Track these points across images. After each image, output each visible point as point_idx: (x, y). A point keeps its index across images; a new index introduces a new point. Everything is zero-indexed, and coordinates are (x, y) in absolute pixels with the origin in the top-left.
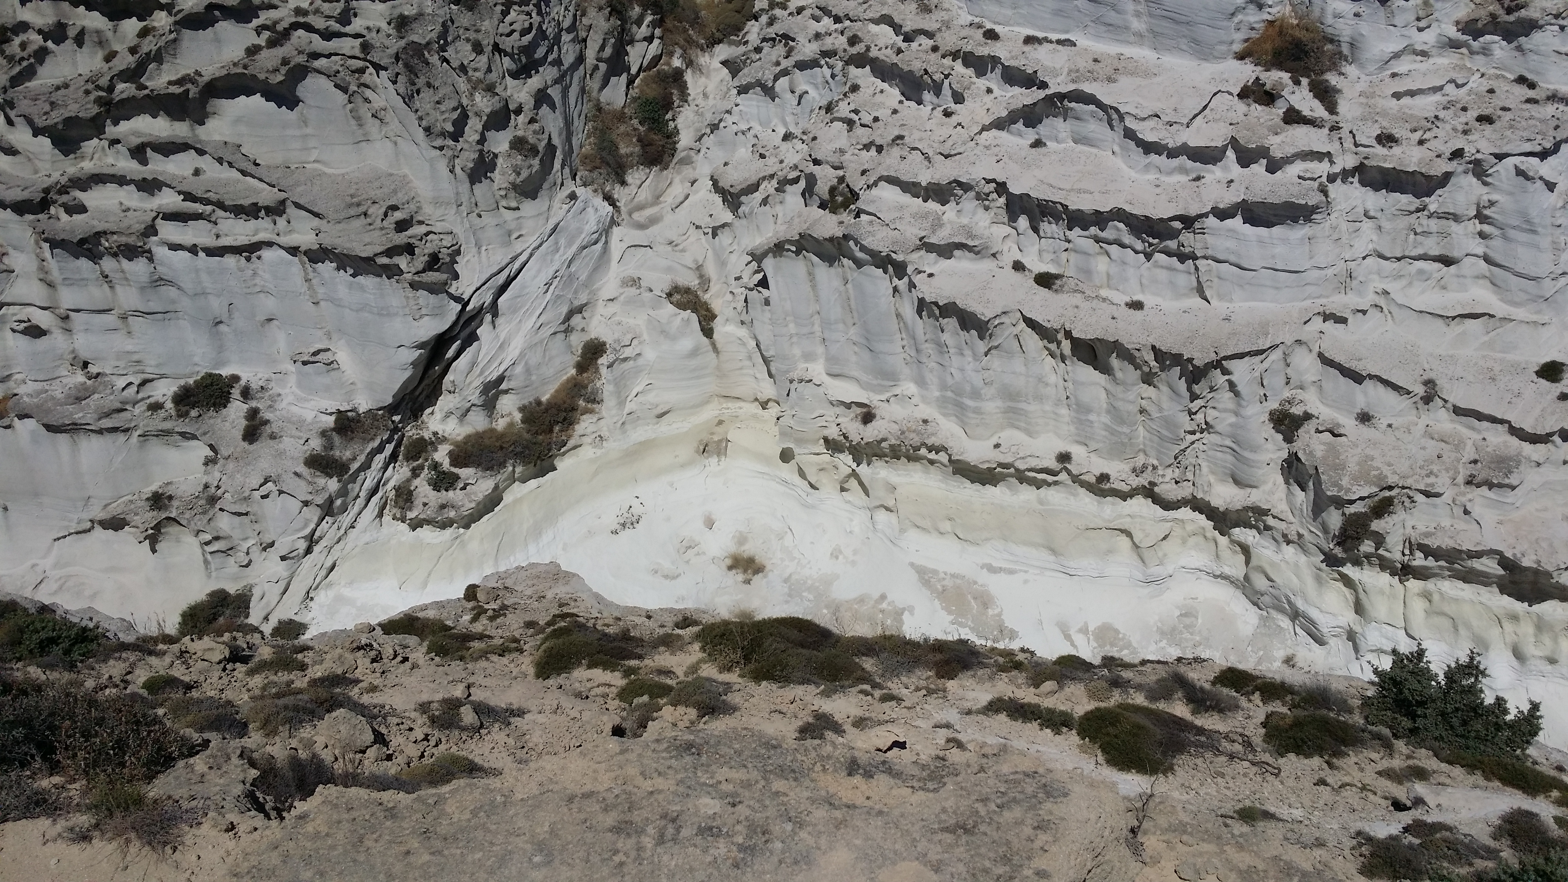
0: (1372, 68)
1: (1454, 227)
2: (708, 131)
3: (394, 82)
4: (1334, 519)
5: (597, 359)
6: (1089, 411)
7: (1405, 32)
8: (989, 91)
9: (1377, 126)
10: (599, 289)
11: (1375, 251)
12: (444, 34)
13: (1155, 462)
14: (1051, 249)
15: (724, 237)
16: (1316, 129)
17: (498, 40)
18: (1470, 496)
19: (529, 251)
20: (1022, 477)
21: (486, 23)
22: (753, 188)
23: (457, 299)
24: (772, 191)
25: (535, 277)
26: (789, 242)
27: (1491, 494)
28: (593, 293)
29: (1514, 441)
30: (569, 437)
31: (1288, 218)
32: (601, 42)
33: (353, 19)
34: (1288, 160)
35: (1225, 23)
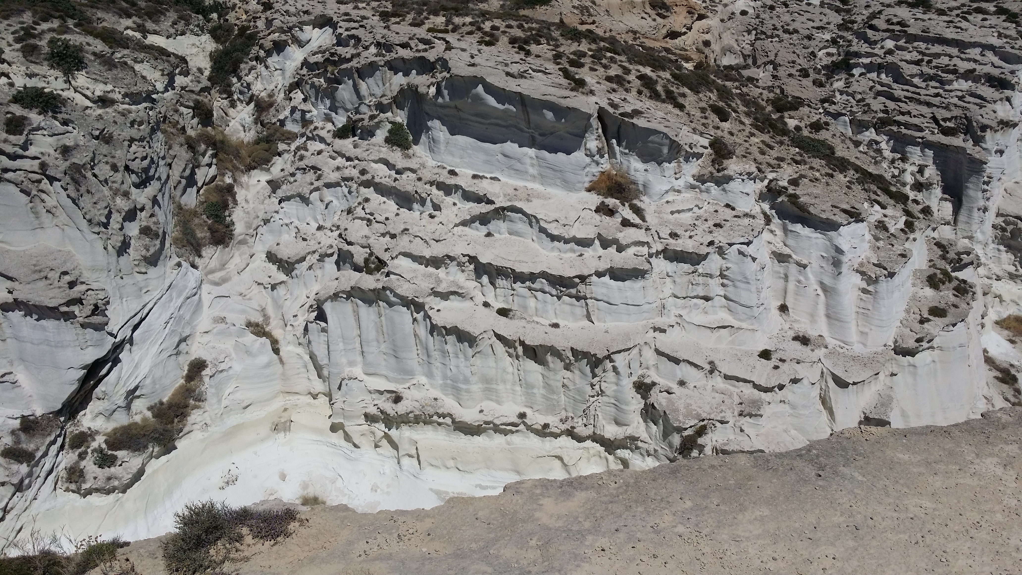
0: (656, 198)
1: (710, 281)
2: (262, 223)
3: (66, 190)
4: (676, 440)
5: (201, 372)
6: (533, 387)
7: (670, 180)
8: (455, 204)
9: (668, 228)
10: (196, 325)
11: (673, 294)
12: (93, 160)
13: (572, 415)
14: (503, 295)
15: (281, 290)
16: (638, 230)
17: (129, 163)
18: (741, 422)
19: (154, 301)
20: (497, 429)
21: (119, 152)
22: (303, 259)
23: (111, 334)
24: (315, 261)
25: (158, 318)
26: (343, 292)
27: (751, 420)
28: (193, 328)
29: (756, 392)
30: (184, 425)
31: (633, 276)
32: (184, 166)
33: (30, 147)
34: (628, 246)
35: (581, 172)
